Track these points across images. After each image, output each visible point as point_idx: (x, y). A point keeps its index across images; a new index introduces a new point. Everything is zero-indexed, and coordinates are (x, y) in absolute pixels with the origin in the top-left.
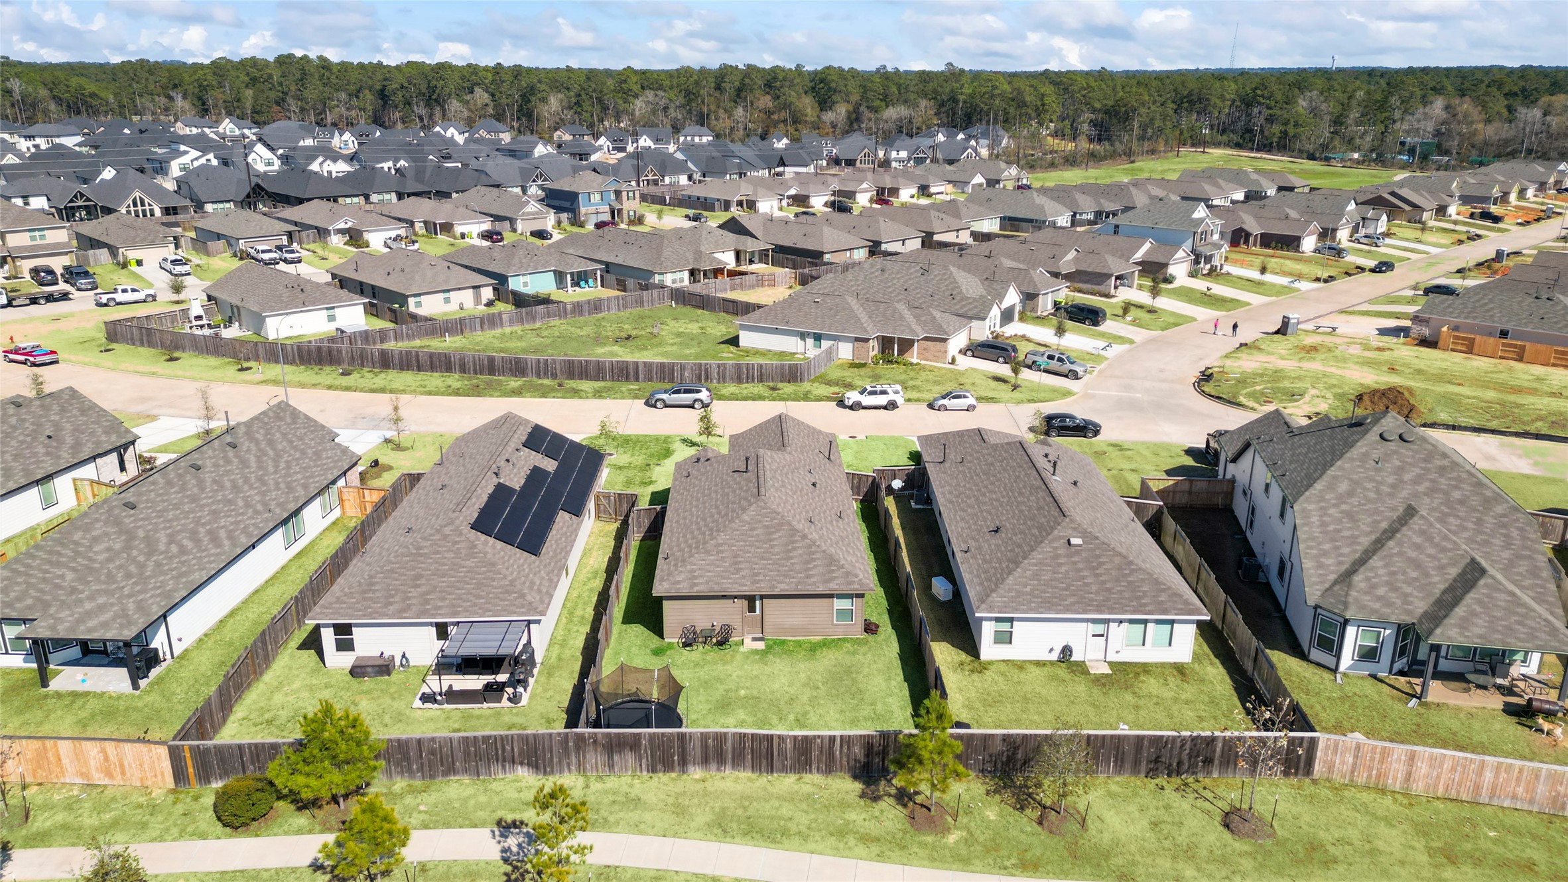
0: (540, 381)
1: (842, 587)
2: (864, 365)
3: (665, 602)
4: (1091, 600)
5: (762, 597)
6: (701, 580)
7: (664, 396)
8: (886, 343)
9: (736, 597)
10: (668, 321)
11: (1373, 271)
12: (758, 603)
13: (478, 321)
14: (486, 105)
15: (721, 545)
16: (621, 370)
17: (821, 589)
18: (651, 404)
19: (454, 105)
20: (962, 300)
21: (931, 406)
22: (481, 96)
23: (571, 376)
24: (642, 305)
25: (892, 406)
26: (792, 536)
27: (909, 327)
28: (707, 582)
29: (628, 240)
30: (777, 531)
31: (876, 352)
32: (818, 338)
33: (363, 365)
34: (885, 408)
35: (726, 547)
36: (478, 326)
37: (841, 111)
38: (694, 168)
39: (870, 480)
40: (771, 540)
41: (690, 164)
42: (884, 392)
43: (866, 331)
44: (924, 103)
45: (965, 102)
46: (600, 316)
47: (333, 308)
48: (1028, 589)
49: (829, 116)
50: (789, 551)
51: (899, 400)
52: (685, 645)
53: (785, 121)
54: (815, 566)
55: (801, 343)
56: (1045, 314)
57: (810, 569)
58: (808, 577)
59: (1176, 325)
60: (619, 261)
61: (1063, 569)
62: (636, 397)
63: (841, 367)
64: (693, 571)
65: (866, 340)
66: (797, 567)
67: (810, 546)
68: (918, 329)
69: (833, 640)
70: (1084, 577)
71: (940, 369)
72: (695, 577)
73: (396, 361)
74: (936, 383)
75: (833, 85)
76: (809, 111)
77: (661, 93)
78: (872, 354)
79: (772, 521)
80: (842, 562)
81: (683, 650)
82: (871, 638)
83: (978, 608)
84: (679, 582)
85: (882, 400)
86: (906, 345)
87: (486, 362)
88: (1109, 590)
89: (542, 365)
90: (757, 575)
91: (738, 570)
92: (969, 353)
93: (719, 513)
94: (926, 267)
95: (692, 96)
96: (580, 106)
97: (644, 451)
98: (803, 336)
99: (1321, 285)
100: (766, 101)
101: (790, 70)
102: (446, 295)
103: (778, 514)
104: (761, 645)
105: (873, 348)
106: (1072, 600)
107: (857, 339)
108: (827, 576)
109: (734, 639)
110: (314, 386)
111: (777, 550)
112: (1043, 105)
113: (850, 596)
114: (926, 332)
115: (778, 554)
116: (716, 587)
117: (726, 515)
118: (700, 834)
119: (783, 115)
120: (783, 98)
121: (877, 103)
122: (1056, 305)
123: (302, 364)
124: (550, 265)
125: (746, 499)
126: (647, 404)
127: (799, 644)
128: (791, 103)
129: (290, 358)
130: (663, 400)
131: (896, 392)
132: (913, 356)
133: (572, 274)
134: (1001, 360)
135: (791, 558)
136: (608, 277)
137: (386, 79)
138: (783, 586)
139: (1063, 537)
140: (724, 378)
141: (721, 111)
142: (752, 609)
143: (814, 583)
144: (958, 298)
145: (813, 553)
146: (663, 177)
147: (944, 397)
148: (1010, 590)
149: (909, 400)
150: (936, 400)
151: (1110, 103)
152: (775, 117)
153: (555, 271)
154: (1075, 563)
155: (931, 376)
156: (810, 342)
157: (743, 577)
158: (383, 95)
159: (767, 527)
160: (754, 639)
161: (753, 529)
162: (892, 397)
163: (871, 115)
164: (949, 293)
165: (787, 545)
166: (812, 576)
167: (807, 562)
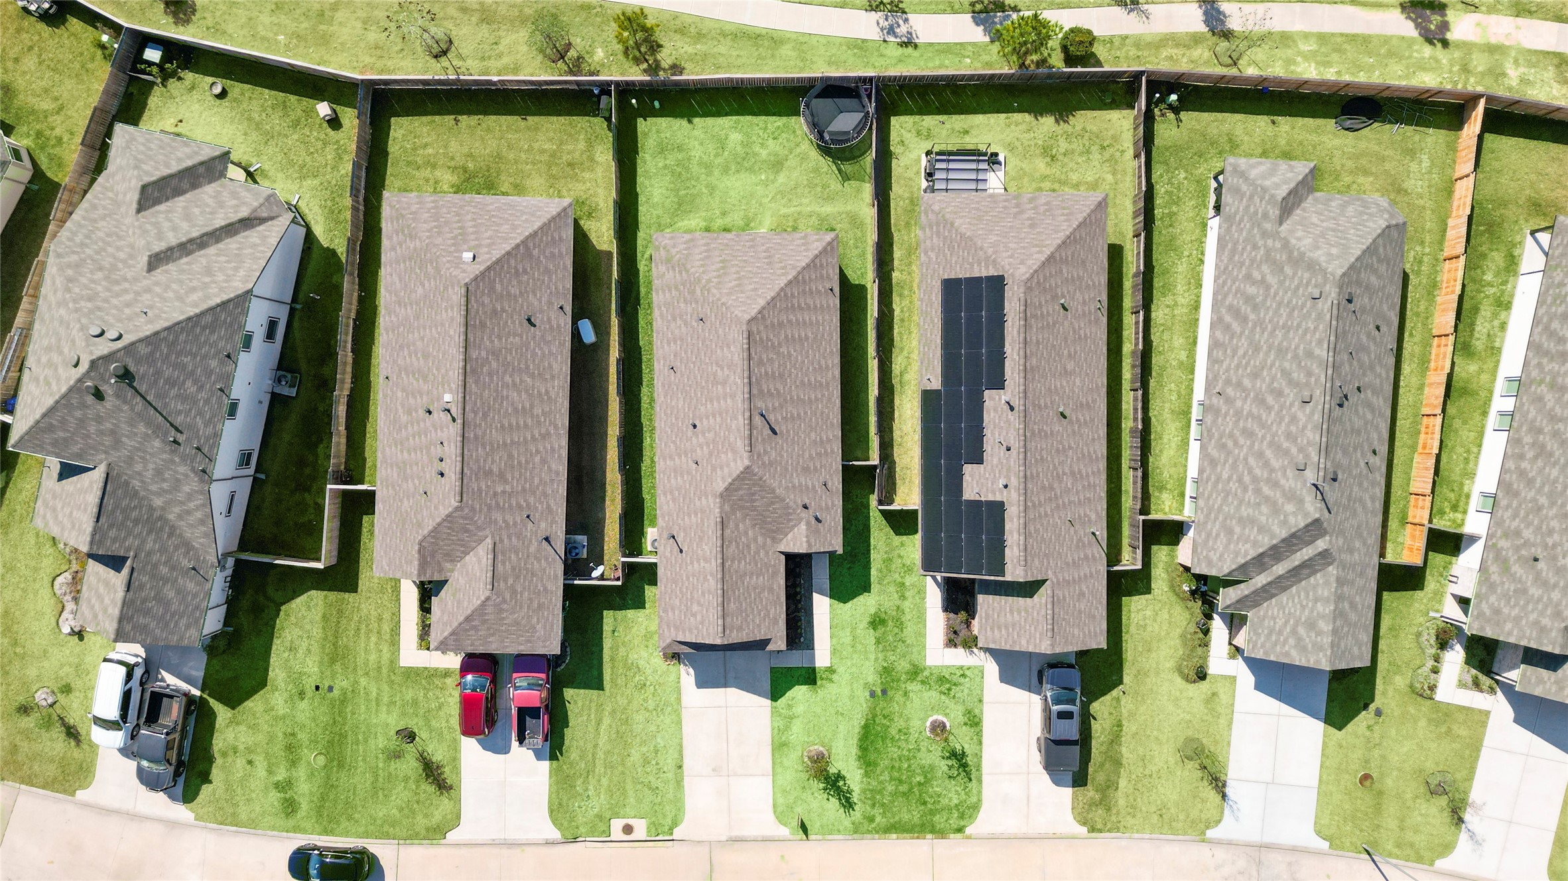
4: (475, 207)
6: (799, 242)
15: (783, 274)
26: (720, 282)
28: (793, 240)
30: (733, 288)
35: (778, 272)
40: (739, 279)
48: (524, 218)
50: (723, 268)
54: (700, 253)
57: (705, 251)
58: (707, 244)
61: (489, 233)
64: (806, 251)
66: (716, 253)
67: (704, 272)
70: (474, 226)
72: (803, 244)
79: (738, 297)
84: (817, 240)
88: (457, 214)
90: (752, 247)
91: (767, 251)
103: (732, 304)
106: (491, 207)
108: (692, 244)
111: (734, 270)
115: (733, 266)
118: (788, 35)
135: (721, 262)
139: (479, 263)
145: (702, 266)
148: (539, 217)
154: (477, 239)
157: (763, 244)
159: (742, 292)
161: (755, 289)
165: (725, 274)
166: (705, 245)
167: (707, 257)
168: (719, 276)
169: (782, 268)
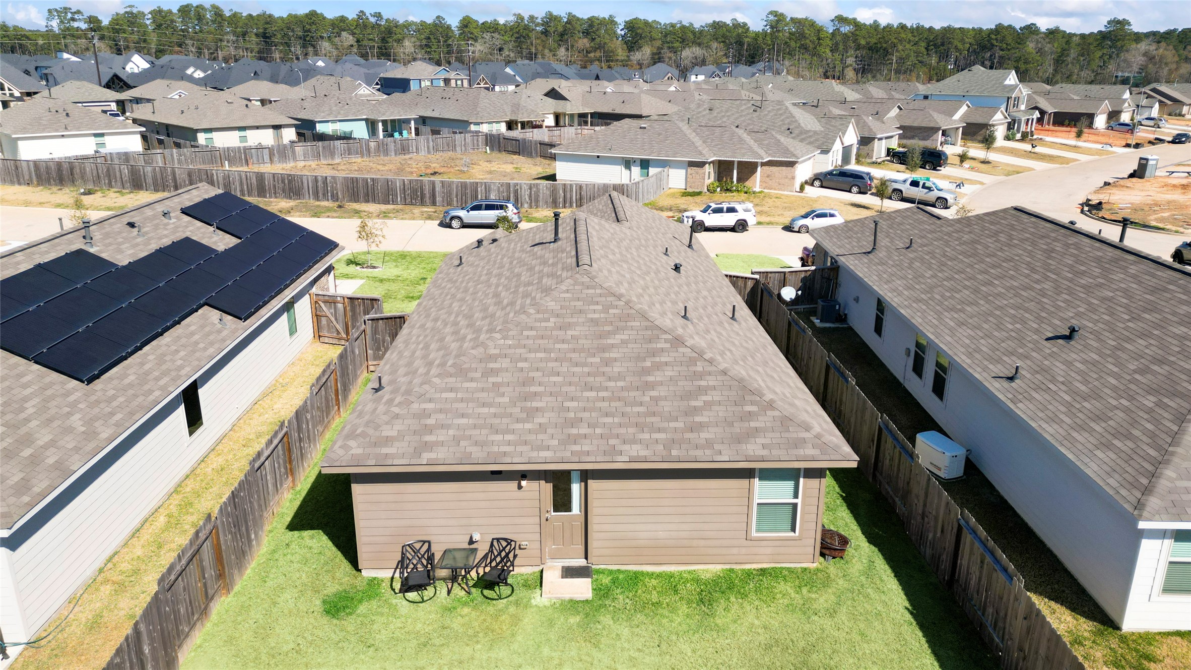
0: (318, 203)
1: (776, 453)
2: (699, 193)
3: (357, 489)
5: (586, 476)
6: (441, 436)
7: (462, 213)
8: (723, 169)
9: (524, 475)
10: (481, 163)
11: (1169, 142)
12: (576, 489)
13: (266, 152)
14: (352, 46)
15: (493, 358)
16: (414, 191)
17: (725, 458)
18: (446, 225)
19: (325, 45)
20: (801, 133)
21: (788, 228)
22: (347, 39)
23: (355, 198)
24: (454, 148)
25: (741, 226)
26: (649, 341)
27: (750, 149)
28: (457, 440)
29: (445, 95)
30: (617, 330)
31: (712, 179)
32: (645, 164)
33: (110, 186)
34: (733, 229)
35: (505, 363)
36: (267, 158)
37: (647, 51)
38: (520, 80)
39: (750, 284)
40: (604, 349)
41: (517, 77)
42: (731, 210)
43: (701, 154)
44: (715, 45)
45: (749, 45)
46: (407, 157)
47: (102, 135)
49: (637, 56)
50: (646, 371)
51: (751, 220)
52: (407, 587)
53: (600, 60)
54: (708, 405)
55: (626, 172)
56: (879, 160)
57: (696, 410)
58: (694, 428)
59: (1018, 173)
60: (435, 114)
62: (430, 218)
63: (673, 195)
64: (425, 414)
65: (701, 165)
66: (666, 406)
67: (692, 362)
68: (762, 152)
69: (749, 574)
71: (787, 196)
72: (429, 430)
73: (149, 180)
74: (790, 209)
75: (639, 31)
76: (620, 51)
77: (496, 35)
78: (708, 182)
79: (606, 309)
80: (769, 396)
81: (398, 601)
82: (832, 566)
83: (1139, 505)
84: (388, 441)
85: (729, 220)
86: (748, 169)
87: (254, 181)
89: (320, 184)
90: (573, 423)
91: (531, 413)
92: (817, 183)
93: (498, 303)
94: (759, 104)
95: (522, 39)
96: (430, 47)
97: (423, 265)
98: (628, 164)
99: (1132, 150)
100: (584, 43)
101: (604, 19)
102: (242, 133)
103: (619, 297)
104: (582, 588)
105: (709, 175)
107: (692, 164)
108: (738, 428)
109: (521, 570)
110: (41, 204)
111: (617, 368)
112: (819, 39)
113: (793, 475)
114: (770, 155)
115: (620, 377)
116: (478, 454)
117: (512, 304)
119: (598, 54)
120: (598, 40)
121: (677, 44)
122: (889, 152)
123: (38, 185)
124: (362, 114)
125: (552, 275)
126: (442, 225)
127: (672, 584)
128: (605, 43)
129: (27, 177)
130: (459, 218)
131: (746, 210)
132: (756, 182)
133: (384, 122)
134: (855, 189)
135: (651, 386)
136: (423, 129)
137: (267, 23)
138: (636, 450)
140: (537, 201)
141: (547, 51)
142: (562, 502)
143: (709, 444)
144: (796, 132)
145: (701, 376)
146: (494, 86)
147: (805, 216)
149: (759, 223)
150: (793, 220)
151: (873, 41)
152: (592, 55)
153: (366, 120)
155: (778, 203)
156: (636, 170)
157: (542, 428)
158: (265, 37)
160: (569, 572)
161: (565, 327)
162: (741, 215)
163: (672, 55)
164: (786, 127)
165: (640, 358)
166: (701, 426)
167: (688, 395)
168: (654, 353)
169: (494, 372)
